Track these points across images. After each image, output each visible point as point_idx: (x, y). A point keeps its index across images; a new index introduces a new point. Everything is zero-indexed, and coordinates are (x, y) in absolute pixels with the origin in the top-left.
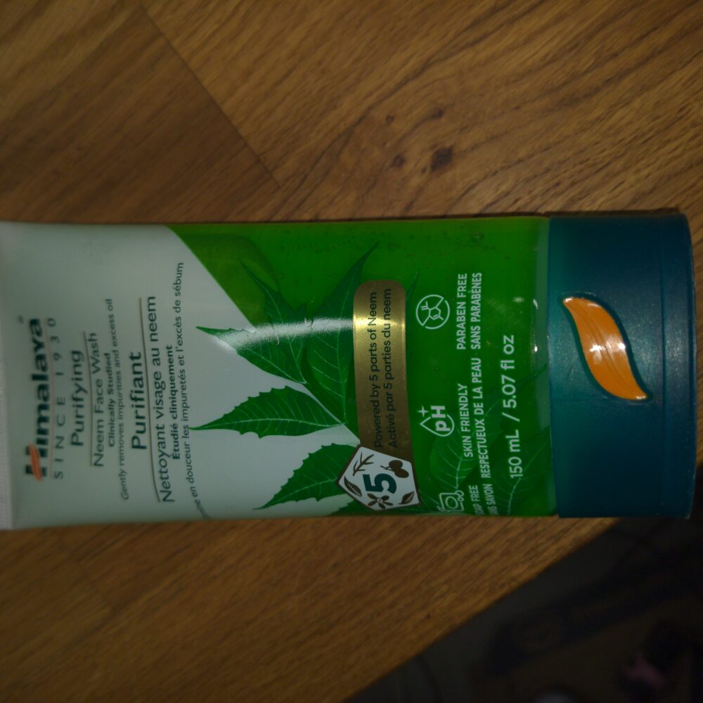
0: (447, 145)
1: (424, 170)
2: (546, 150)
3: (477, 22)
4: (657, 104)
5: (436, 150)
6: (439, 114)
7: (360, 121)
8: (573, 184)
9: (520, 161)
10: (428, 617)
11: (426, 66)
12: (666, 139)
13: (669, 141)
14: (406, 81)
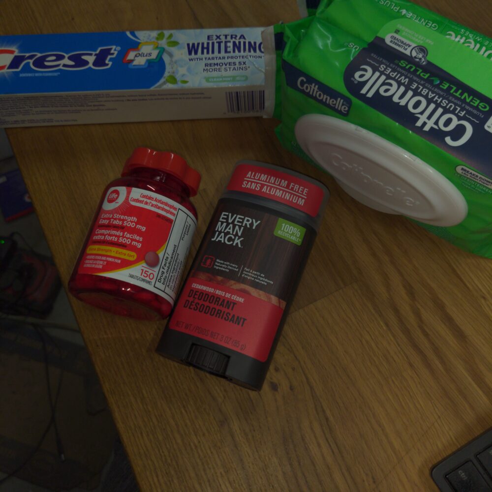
0: (279, 389)
1: (271, 379)
2: (269, 429)
3: (324, 411)
4: (277, 476)
5: (278, 385)
6: (292, 388)
7: (296, 357)
8: (253, 437)
9: (266, 417)
10: (97, 346)
11: (311, 388)
12: (263, 477)
13: (261, 478)
14: (307, 379)
